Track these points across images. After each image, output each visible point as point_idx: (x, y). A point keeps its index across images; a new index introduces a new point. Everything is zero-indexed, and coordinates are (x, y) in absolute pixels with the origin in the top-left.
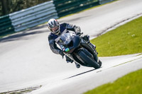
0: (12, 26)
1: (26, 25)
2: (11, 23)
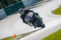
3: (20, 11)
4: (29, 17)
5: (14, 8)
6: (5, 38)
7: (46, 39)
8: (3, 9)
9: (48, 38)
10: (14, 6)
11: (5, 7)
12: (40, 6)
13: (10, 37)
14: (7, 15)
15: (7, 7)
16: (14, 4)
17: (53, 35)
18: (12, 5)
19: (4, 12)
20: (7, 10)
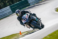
0: (29, 3)
1: (35, 2)
2: (28, 2)
3: (17, 12)
4: (25, 19)
5: (20, 6)
6: (11, 35)
7: (50, 36)
8: (9, 6)
9: (52, 35)
10: (19, 4)
11: (11, 5)
12: (44, 4)
13: (16, 34)
14: (13, 12)
15: (13, 5)
16: (20, 2)
17: (57, 32)
18: (18, 2)
19: (10, 9)
20: (13, 8)
